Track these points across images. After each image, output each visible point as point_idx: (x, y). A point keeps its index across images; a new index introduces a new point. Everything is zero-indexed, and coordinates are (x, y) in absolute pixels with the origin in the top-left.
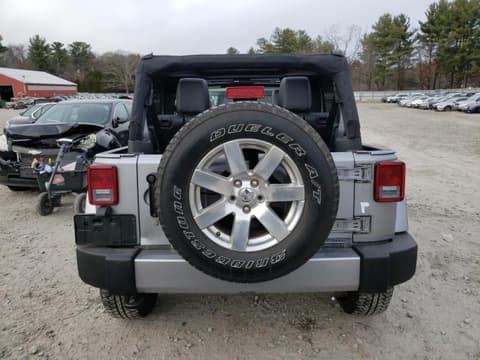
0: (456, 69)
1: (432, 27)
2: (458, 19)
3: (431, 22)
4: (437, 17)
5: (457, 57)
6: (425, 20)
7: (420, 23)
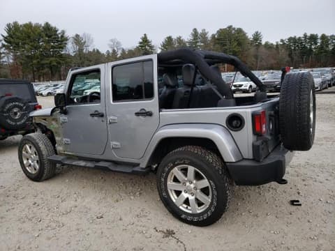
0: (35, 69)
1: (12, 40)
2: (29, 37)
3: (10, 36)
4: (14, 34)
5: (35, 61)
6: (6, 34)
7: (3, 36)
